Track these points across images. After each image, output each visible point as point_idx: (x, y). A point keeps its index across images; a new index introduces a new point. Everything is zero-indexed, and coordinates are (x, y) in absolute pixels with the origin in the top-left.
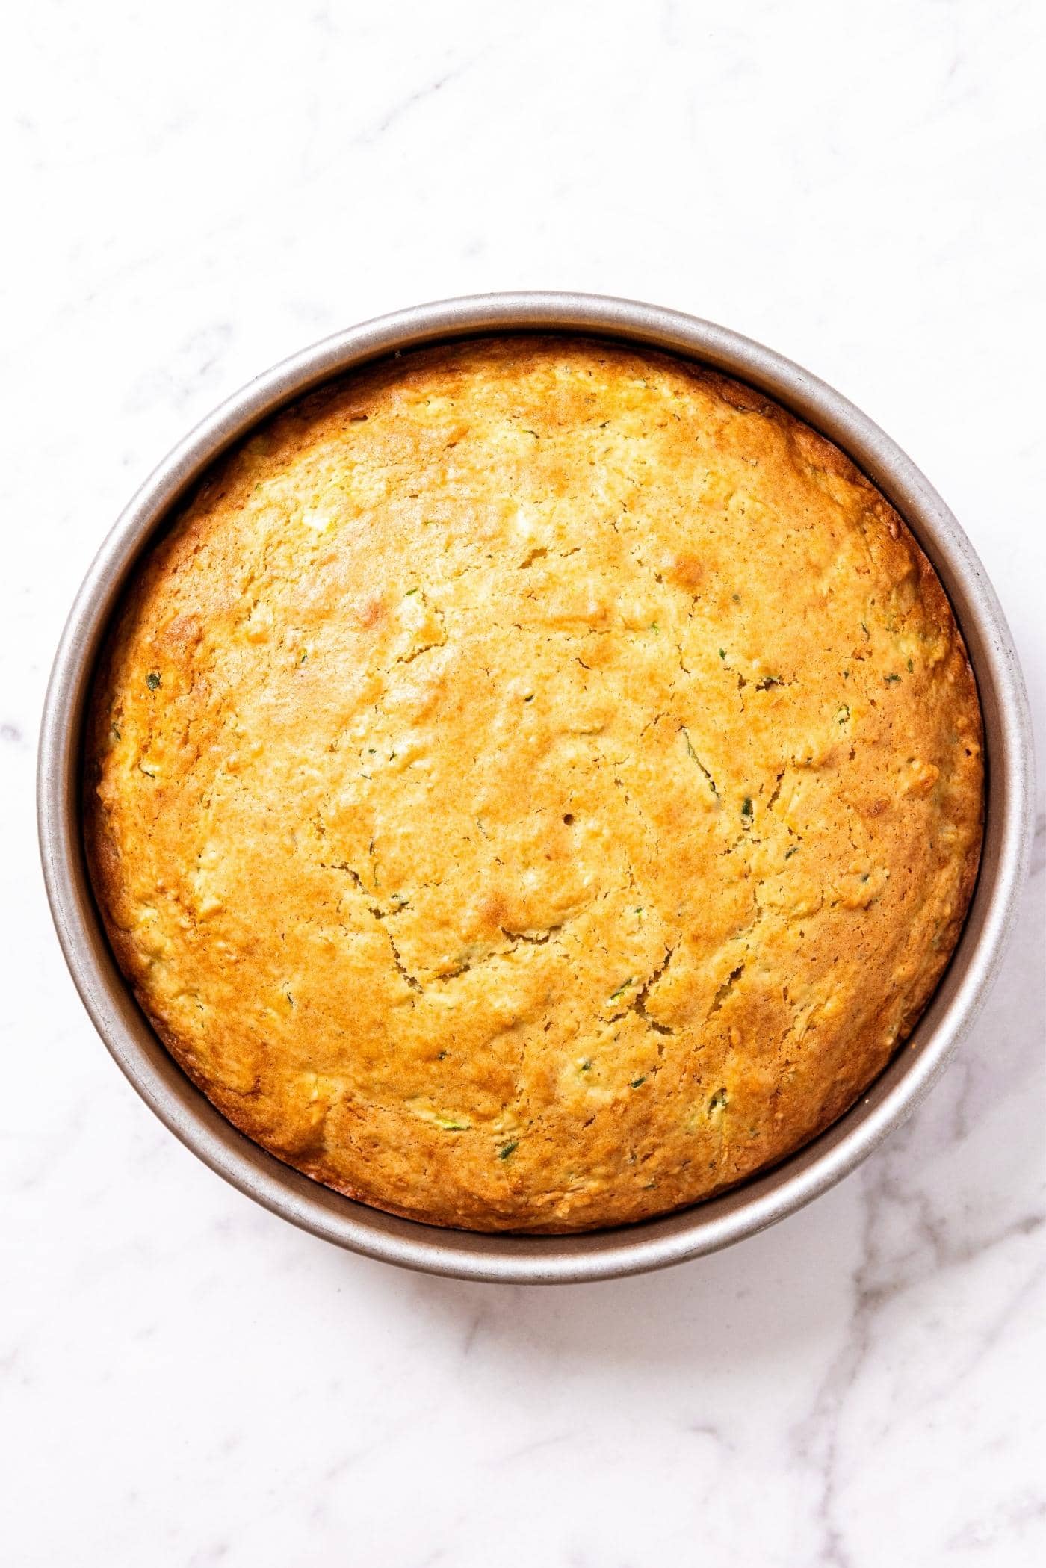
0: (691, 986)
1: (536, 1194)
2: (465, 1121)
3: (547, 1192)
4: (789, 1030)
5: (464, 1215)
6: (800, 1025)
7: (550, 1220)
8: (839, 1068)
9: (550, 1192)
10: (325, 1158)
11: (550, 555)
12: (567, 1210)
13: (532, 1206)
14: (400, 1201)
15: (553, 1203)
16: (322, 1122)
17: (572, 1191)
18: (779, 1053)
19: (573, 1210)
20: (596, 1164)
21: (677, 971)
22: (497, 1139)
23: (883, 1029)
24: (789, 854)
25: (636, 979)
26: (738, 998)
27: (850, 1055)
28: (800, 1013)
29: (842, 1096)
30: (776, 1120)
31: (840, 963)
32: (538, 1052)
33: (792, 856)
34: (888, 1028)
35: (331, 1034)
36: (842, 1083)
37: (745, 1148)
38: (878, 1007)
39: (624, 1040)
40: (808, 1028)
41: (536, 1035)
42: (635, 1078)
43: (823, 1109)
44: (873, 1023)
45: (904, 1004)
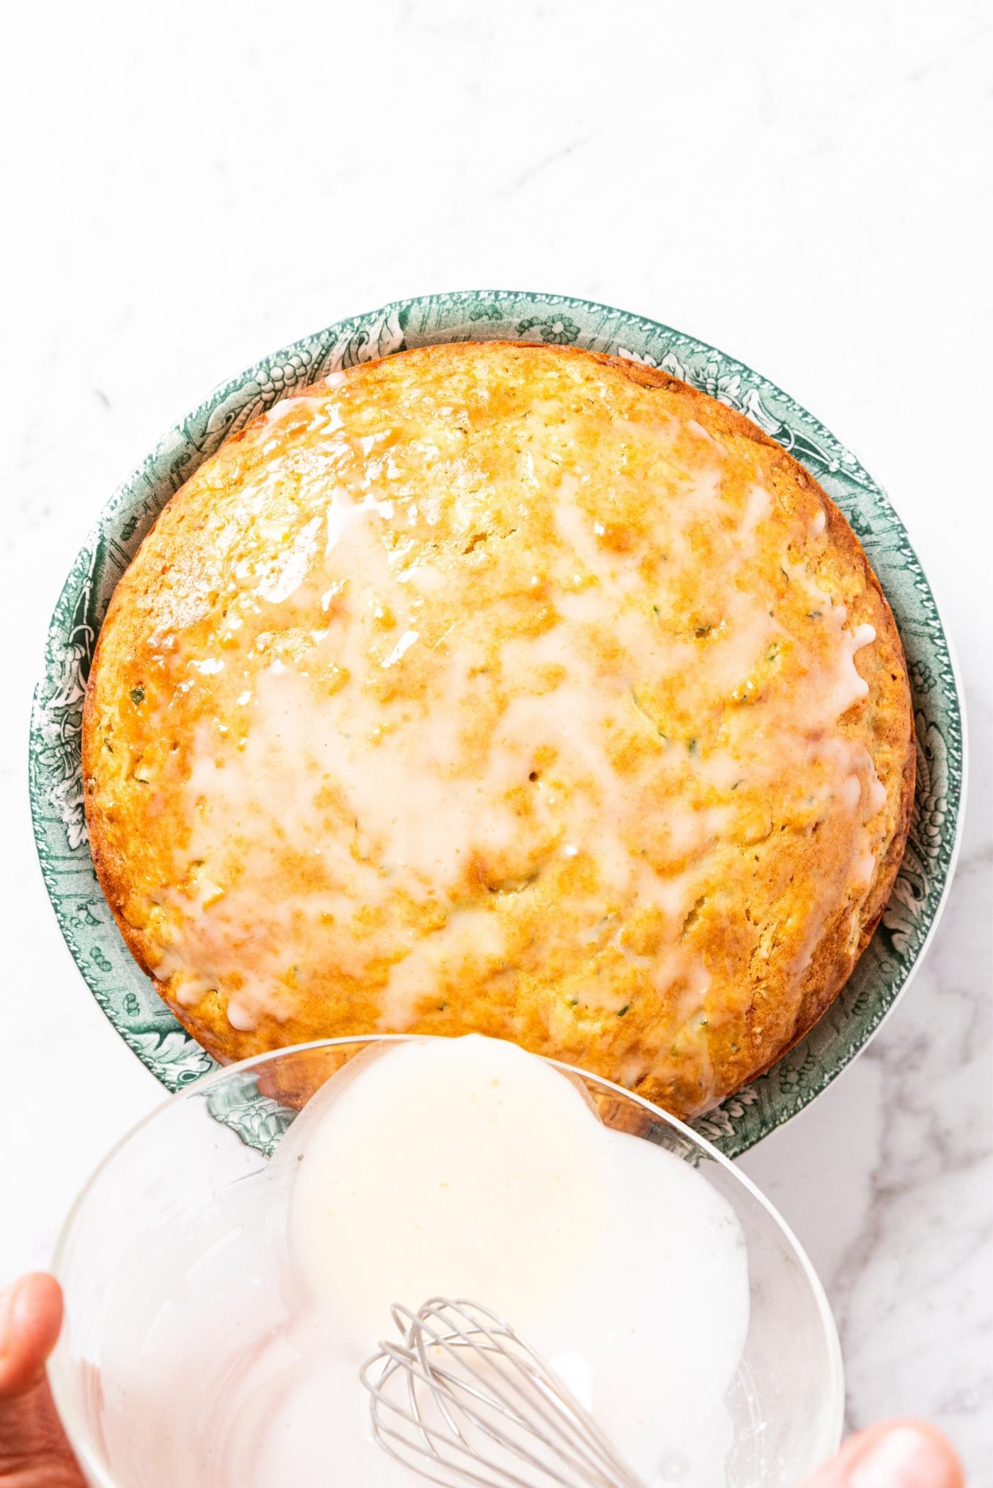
0: (658, 916)
4: (756, 949)
6: (766, 943)
8: (808, 980)
11: (489, 538)
18: (750, 971)
21: (644, 904)
23: (844, 940)
24: (736, 786)
25: (610, 916)
26: (704, 923)
27: (816, 967)
28: (765, 932)
29: (815, 1006)
30: (755, 1034)
31: (796, 882)
32: (529, 993)
33: (739, 787)
34: (850, 938)
35: (338, 1000)
36: (812, 994)
37: (729, 1063)
38: (837, 920)
39: (606, 973)
40: (774, 945)
41: (525, 977)
42: (620, 1008)
43: (797, 1021)
44: (836, 936)
45: (862, 915)
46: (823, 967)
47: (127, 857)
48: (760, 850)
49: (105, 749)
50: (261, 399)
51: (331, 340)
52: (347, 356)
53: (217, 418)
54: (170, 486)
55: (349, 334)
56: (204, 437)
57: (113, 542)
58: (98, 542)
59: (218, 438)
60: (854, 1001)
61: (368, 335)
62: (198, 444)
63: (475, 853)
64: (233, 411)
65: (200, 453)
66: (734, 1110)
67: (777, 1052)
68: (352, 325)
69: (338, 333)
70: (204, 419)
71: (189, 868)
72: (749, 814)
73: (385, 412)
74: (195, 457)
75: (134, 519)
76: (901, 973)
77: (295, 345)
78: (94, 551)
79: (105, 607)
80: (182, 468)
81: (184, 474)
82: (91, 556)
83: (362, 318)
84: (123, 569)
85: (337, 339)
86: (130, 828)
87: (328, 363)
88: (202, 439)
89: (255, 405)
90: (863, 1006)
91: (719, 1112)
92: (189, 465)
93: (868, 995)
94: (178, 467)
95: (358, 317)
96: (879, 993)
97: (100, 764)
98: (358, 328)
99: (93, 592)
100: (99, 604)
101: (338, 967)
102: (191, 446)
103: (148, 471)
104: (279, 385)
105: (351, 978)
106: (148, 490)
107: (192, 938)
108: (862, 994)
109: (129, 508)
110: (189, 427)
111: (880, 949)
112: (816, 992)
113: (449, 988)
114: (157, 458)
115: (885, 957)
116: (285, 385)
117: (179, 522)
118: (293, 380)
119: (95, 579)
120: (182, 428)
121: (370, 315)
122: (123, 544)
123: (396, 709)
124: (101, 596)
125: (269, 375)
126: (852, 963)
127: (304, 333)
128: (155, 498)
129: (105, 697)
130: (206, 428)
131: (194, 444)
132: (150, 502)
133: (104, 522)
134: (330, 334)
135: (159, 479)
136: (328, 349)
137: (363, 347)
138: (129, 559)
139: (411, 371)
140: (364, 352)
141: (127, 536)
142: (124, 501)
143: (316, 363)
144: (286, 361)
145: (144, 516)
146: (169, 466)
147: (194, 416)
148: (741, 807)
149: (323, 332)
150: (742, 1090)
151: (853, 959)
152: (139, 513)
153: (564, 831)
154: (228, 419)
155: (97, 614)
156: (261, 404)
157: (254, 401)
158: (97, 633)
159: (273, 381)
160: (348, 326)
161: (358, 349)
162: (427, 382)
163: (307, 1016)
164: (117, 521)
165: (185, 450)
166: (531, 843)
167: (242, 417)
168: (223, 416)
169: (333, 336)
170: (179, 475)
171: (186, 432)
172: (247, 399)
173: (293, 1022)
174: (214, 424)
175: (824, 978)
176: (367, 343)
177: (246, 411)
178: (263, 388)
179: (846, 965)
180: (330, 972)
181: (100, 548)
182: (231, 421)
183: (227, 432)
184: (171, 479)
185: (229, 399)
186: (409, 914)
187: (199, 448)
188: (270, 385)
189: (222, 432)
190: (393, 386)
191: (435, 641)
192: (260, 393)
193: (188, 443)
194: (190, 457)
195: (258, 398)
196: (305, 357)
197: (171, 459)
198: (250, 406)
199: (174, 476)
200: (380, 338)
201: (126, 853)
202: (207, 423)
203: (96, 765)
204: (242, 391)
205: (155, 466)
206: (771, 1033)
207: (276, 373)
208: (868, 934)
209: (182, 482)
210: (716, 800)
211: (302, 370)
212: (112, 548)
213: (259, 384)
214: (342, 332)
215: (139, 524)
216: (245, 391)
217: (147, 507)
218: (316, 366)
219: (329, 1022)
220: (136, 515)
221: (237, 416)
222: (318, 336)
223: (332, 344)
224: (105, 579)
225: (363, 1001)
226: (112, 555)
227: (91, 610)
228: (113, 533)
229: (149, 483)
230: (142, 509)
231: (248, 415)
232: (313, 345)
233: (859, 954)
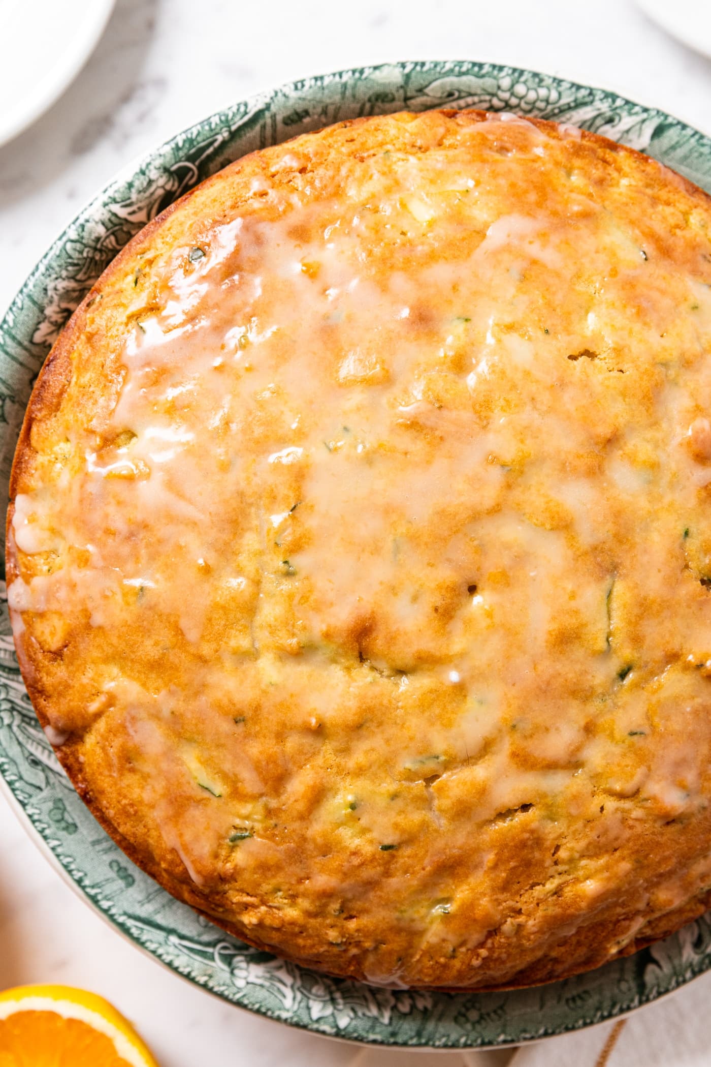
0: (483, 792)
1: (237, 890)
2: (219, 788)
3: (248, 894)
4: (538, 884)
5: (165, 870)
6: (550, 886)
7: (234, 920)
8: (559, 946)
9: (251, 896)
10: (79, 747)
11: (597, 361)
12: (254, 921)
13: (227, 899)
14: (119, 824)
15: (246, 907)
16: (98, 715)
17: (270, 907)
18: (518, 898)
19: (261, 925)
20: (305, 895)
21: (480, 772)
22: (238, 822)
23: (615, 935)
24: (635, 734)
25: (442, 758)
26: (515, 828)
27: (574, 940)
28: (557, 876)
29: (545, 972)
30: (478, 955)
31: (617, 854)
32: (321, 768)
33: (635, 738)
34: (620, 938)
35: (156, 644)
36: (551, 960)
37: (437, 962)
38: (624, 914)
39: (399, 803)
40: (555, 893)
41: (329, 752)
42: (388, 841)
43: (521, 972)
44: (611, 926)
45: (645, 927)
46: (579, 944)
47: (76, 383)
48: (611, 804)
49: (131, 278)
50: (490, 101)
51: (587, 99)
52: (588, 124)
53: (442, 86)
54: (357, 111)
55: (605, 107)
56: (419, 94)
57: (274, 117)
58: (261, 106)
59: (429, 103)
60: (575, 993)
61: (620, 120)
62: (409, 94)
63: (373, 612)
64: (459, 91)
65: (403, 104)
66: (402, 1003)
67: (481, 985)
68: (614, 101)
69: (597, 98)
70: (430, 78)
71: (121, 433)
72: (627, 766)
73: (591, 190)
74: (398, 103)
75: (306, 113)
76: (632, 1000)
77: (555, 79)
78: (252, 111)
79: (223, 166)
80: (379, 104)
81: (377, 110)
82: (246, 113)
83: (627, 102)
84: (263, 146)
85: (592, 102)
86: (98, 360)
87: (568, 116)
88: (414, 94)
89: (481, 101)
90: (579, 1002)
91: (388, 995)
92: (387, 106)
93: (591, 997)
94: (377, 100)
95: (623, 99)
96: (601, 1003)
97: (117, 287)
98: (616, 108)
99: (224, 144)
100: (220, 159)
101: (179, 616)
102: (401, 91)
103: (351, 82)
104: (514, 101)
105: (182, 634)
106: (337, 98)
107: (75, 494)
108: (586, 992)
109: (310, 101)
110: (413, 74)
111: (630, 966)
112: (556, 961)
113: (257, 708)
114: (366, 79)
115: (629, 976)
116: (518, 106)
117: (347, 141)
118: (528, 107)
119: (234, 135)
120: (407, 70)
121: (635, 105)
122: (280, 125)
123: (405, 441)
124: (228, 152)
125: (512, 86)
126: (605, 959)
127: (569, 75)
128: (338, 109)
129: (167, 236)
130: (427, 86)
131: (405, 92)
132: (331, 109)
133: (280, 94)
134: (591, 94)
135: (354, 96)
136: (579, 104)
137: (607, 127)
138: (275, 142)
139: (638, 175)
140: (605, 132)
141: (289, 122)
142: (311, 91)
143: (559, 108)
144: (535, 86)
145: (316, 117)
146: (371, 92)
147: (425, 69)
148: (624, 755)
149: (585, 88)
150: (423, 992)
151: (608, 957)
152: (315, 111)
153: (463, 655)
154: (450, 94)
155: (212, 166)
156: (486, 105)
157: (483, 98)
158: (199, 181)
159: (512, 94)
160: (610, 100)
161: (602, 125)
162: (644, 194)
163: (119, 637)
164: (291, 102)
165: (394, 91)
166: (428, 644)
167: (462, 103)
168: (448, 88)
169: (591, 98)
170: (372, 108)
171: (408, 77)
172: (479, 92)
173: (104, 632)
174: (435, 89)
175: (572, 955)
176: (613, 126)
177: (470, 100)
178: (500, 93)
179: (599, 958)
180: (169, 615)
181: (259, 114)
182: (451, 98)
183: (439, 105)
184: (363, 105)
185: (464, 79)
186: (276, 620)
187: (406, 99)
188: (506, 95)
189: (437, 101)
190: (615, 175)
191: (483, 409)
192: (493, 95)
193: (402, 87)
194: (393, 99)
195: (488, 98)
196: (554, 96)
197: (378, 89)
198: (476, 99)
199: (368, 106)
200: (628, 131)
201: (78, 378)
202: (430, 83)
203: (113, 285)
204: (480, 81)
205: (359, 83)
206: (492, 965)
207: (520, 89)
208: (637, 947)
209: (371, 114)
210: (608, 733)
211: (542, 105)
212: (269, 121)
213: (499, 88)
214: (601, 100)
215: (307, 120)
216: (483, 83)
217: (325, 112)
218: (556, 111)
219: (133, 656)
220: (311, 111)
221: (459, 98)
222: (579, 87)
223: (584, 104)
224: (241, 142)
225: (177, 661)
226: (264, 127)
227: (210, 158)
228: (280, 110)
229: (343, 93)
230: (319, 110)
231: (468, 106)
232: (569, 92)
233: (615, 958)
